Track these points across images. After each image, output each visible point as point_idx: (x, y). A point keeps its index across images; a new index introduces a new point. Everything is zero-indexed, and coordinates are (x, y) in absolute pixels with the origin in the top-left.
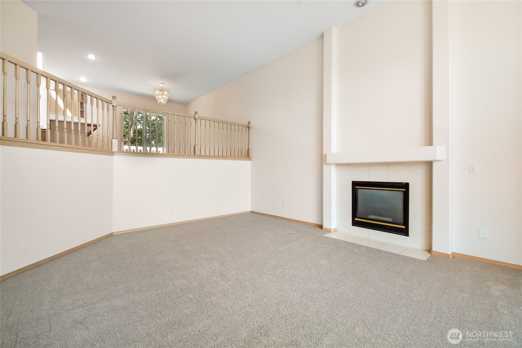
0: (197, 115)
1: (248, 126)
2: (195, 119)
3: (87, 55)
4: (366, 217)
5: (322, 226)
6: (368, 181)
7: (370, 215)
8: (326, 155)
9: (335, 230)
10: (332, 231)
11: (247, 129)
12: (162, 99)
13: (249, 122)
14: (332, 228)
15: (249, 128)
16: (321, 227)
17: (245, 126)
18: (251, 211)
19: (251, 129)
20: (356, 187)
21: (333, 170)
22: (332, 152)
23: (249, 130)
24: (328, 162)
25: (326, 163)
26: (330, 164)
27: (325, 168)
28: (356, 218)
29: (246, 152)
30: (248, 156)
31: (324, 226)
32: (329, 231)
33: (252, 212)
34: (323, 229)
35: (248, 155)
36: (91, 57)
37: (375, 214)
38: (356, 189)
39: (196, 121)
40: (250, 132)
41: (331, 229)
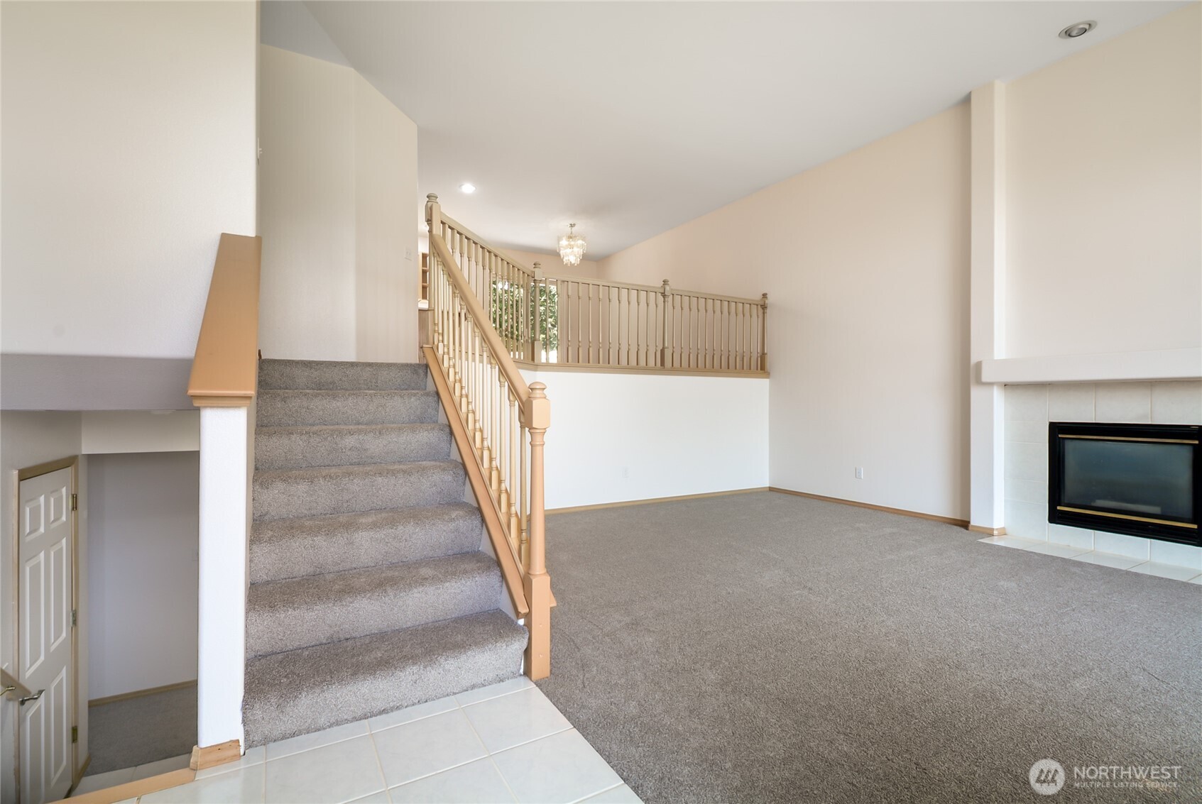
0: (667, 288)
1: (762, 303)
2: (664, 295)
3: (460, 186)
4: (1089, 504)
5: (969, 522)
6: (1094, 422)
7: (1100, 498)
8: (979, 365)
9: (1003, 533)
10: (995, 532)
11: (761, 311)
12: (571, 255)
13: (765, 296)
14: (995, 527)
15: (764, 307)
16: (965, 524)
17: (757, 303)
18: (770, 487)
19: (768, 311)
20: (1060, 436)
21: (998, 396)
22: (996, 358)
23: (764, 313)
24: (985, 378)
25: (979, 382)
26: (991, 384)
27: (976, 394)
28: (1060, 505)
29: (759, 359)
30: (763, 368)
31: (972, 523)
32: (989, 533)
33: (771, 489)
34: (970, 528)
35: (761, 367)
36: (468, 188)
37: (1114, 498)
38: (1061, 440)
39: (666, 299)
40: (767, 316)
41: (993, 529)
